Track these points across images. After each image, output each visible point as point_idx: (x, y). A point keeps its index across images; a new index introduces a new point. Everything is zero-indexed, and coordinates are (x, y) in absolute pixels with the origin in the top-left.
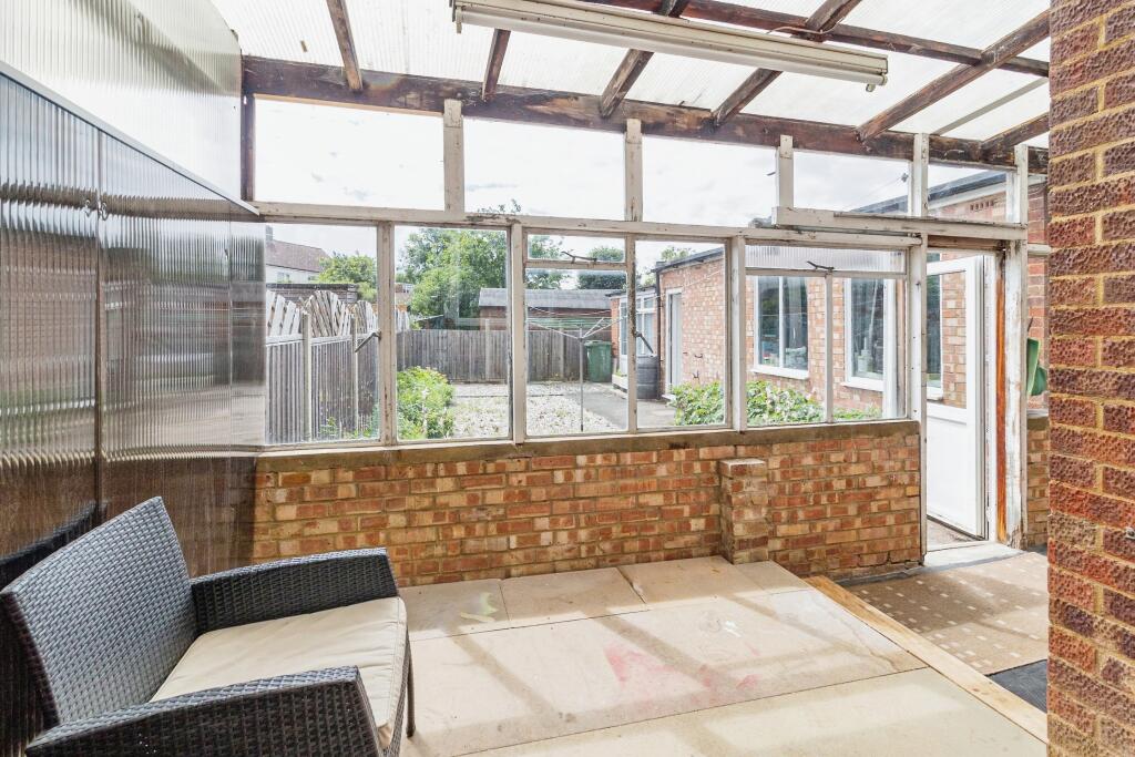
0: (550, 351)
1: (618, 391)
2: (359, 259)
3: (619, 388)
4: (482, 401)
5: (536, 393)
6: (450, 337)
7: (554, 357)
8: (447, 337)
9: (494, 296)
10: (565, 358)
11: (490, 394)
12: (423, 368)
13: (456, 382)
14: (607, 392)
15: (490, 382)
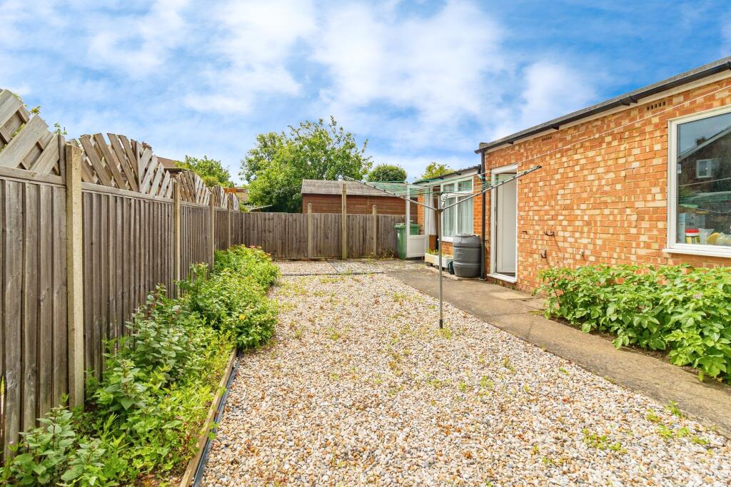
0: (365, 232)
1: (431, 268)
2: (207, 162)
3: (432, 265)
4: (307, 279)
5: (358, 271)
6: (276, 218)
7: (368, 237)
8: (273, 219)
9: (314, 186)
10: (378, 238)
11: (314, 271)
12: (248, 246)
13: (282, 259)
14: (423, 270)
15: (312, 260)
